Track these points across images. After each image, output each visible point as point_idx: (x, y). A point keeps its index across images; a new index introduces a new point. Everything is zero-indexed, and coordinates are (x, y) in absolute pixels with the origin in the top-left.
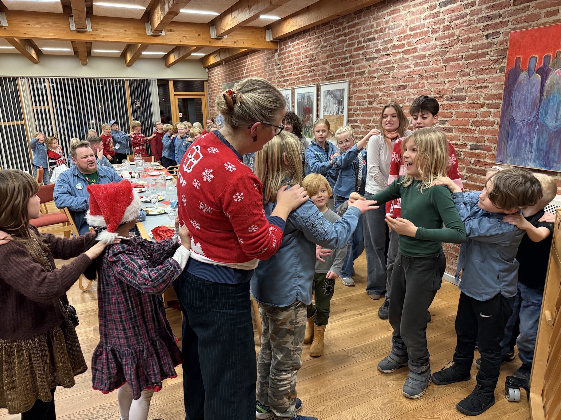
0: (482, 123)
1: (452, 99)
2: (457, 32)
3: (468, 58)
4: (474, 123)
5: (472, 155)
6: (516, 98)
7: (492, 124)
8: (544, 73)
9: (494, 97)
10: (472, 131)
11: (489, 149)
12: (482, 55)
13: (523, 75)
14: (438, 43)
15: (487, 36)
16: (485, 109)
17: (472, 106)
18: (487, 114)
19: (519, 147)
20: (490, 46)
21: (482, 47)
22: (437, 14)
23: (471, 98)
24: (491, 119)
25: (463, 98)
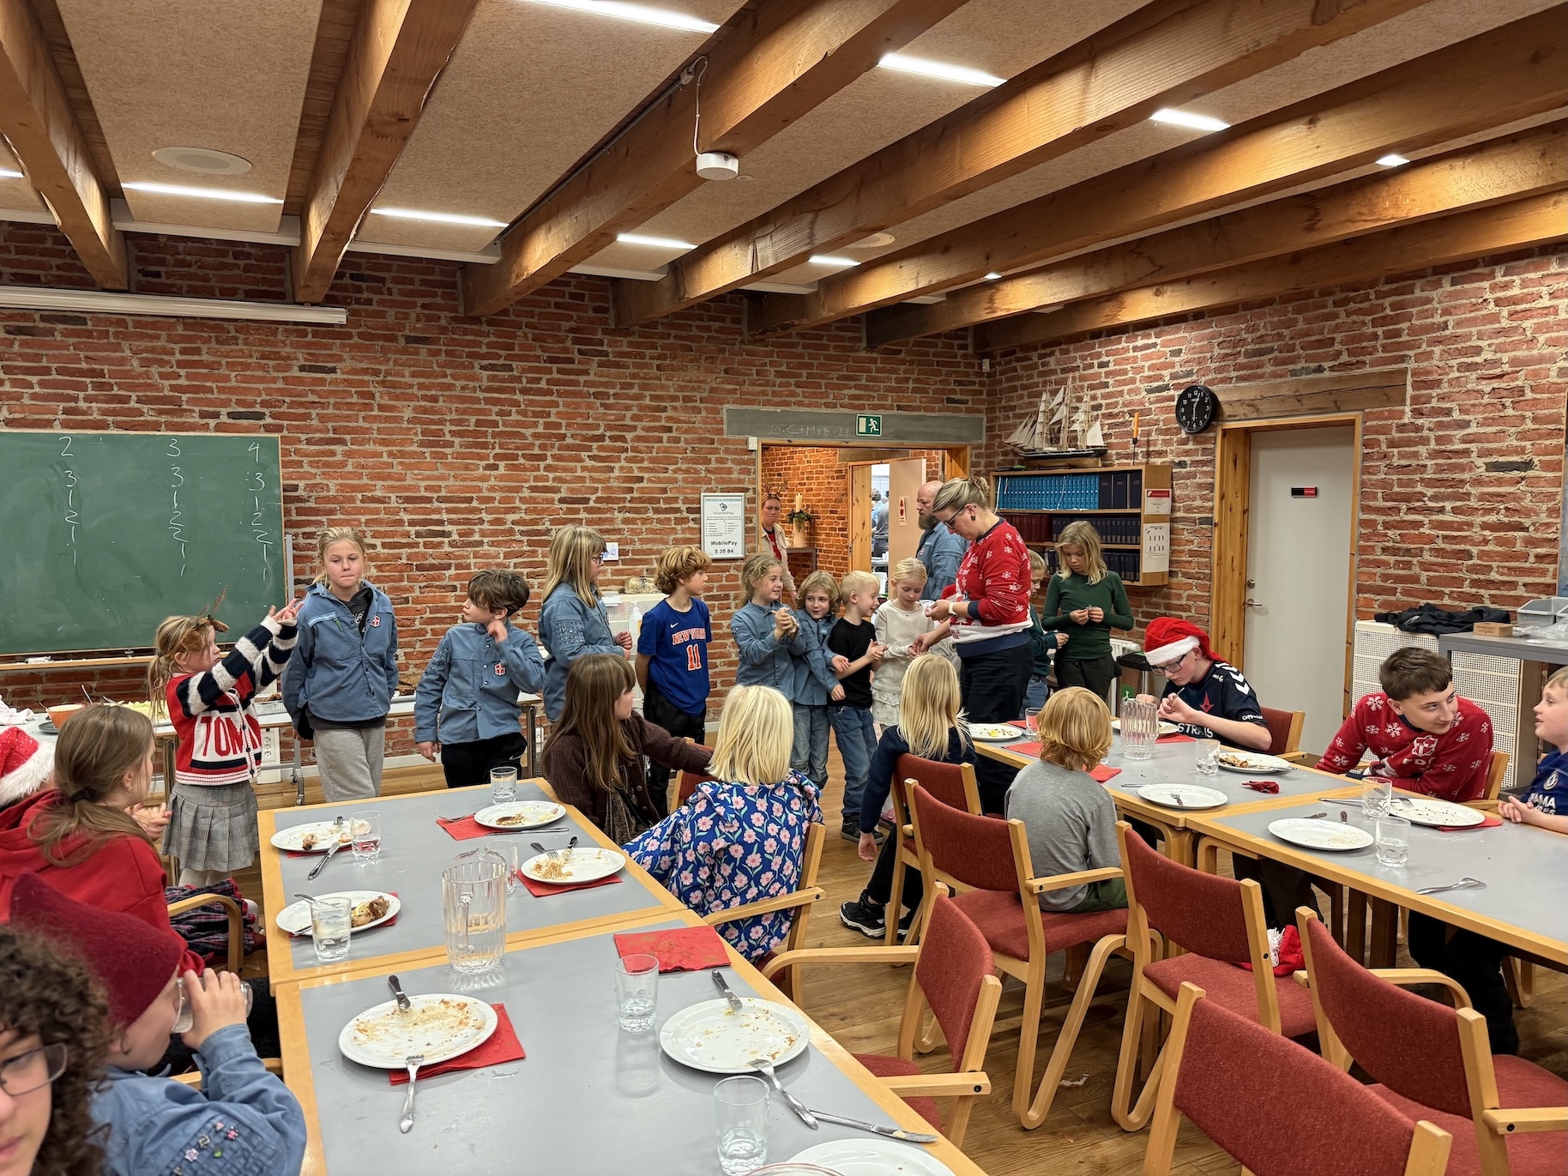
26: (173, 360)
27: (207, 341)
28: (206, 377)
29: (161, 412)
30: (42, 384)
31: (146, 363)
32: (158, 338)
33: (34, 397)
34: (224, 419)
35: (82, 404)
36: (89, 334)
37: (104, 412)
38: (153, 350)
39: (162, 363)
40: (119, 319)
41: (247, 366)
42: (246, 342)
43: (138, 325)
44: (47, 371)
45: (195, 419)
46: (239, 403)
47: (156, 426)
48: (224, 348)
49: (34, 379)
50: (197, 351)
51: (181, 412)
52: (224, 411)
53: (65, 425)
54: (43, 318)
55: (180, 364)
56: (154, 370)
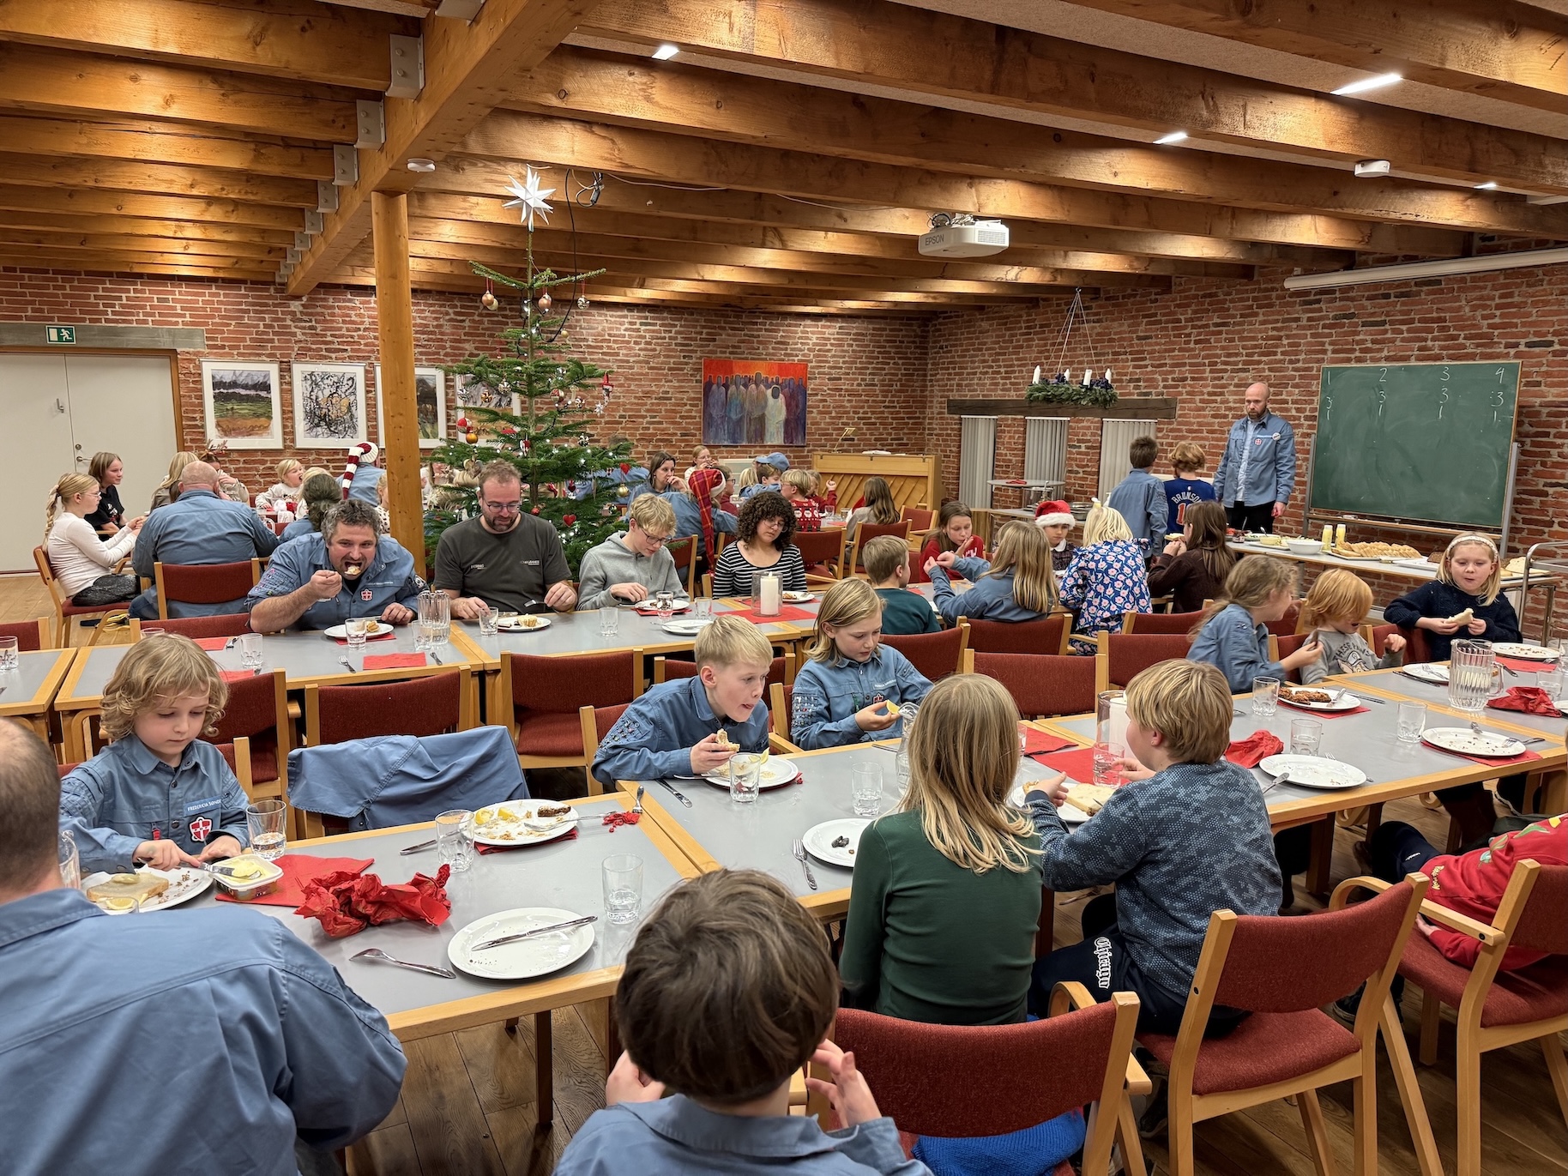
0: (687, 417)
1: (660, 398)
2: (658, 348)
3: (670, 369)
4: (681, 417)
5: (682, 441)
6: (711, 400)
7: (695, 417)
8: (726, 386)
9: (693, 399)
10: (680, 423)
11: (695, 435)
12: (682, 369)
13: (714, 387)
14: (642, 353)
15: (684, 357)
16: (688, 407)
17: (678, 405)
18: (690, 411)
19: (717, 432)
20: (687, 364)
21: (681, 363)
22: (638, 330)
23: (676, 398)
24: (693, 414)
25: (670, 399)
26: (1493, 304)
27: (1518, 286)
28: (1514, 315)
29: (1478, 346)
30: (1409, 331)
31: (1474, 309)
32: (1485, 288)
33: (1403, 340)
34: (1522, 348)
35: (1430, 343)
36: (1441, 291)
37: (1442, 348)
38: (1481, 298)
39: (1485, 307)
40: (1461, 278)
41: (1546, 303)
42: (1550, 283)
43: (1473, 280)
44: (1412, 321)
45: (1501, 349)
46: (1536, 334)
47: (1472, 356)
48: (1531, 290)
49: (1404, 328)
50: (1511, 295)
51: (1492, 344)
52: (1523, 341)
53: (1418, 359)
54: (1416, 284)
55: (1498, 307)
56: (1479, 313)
